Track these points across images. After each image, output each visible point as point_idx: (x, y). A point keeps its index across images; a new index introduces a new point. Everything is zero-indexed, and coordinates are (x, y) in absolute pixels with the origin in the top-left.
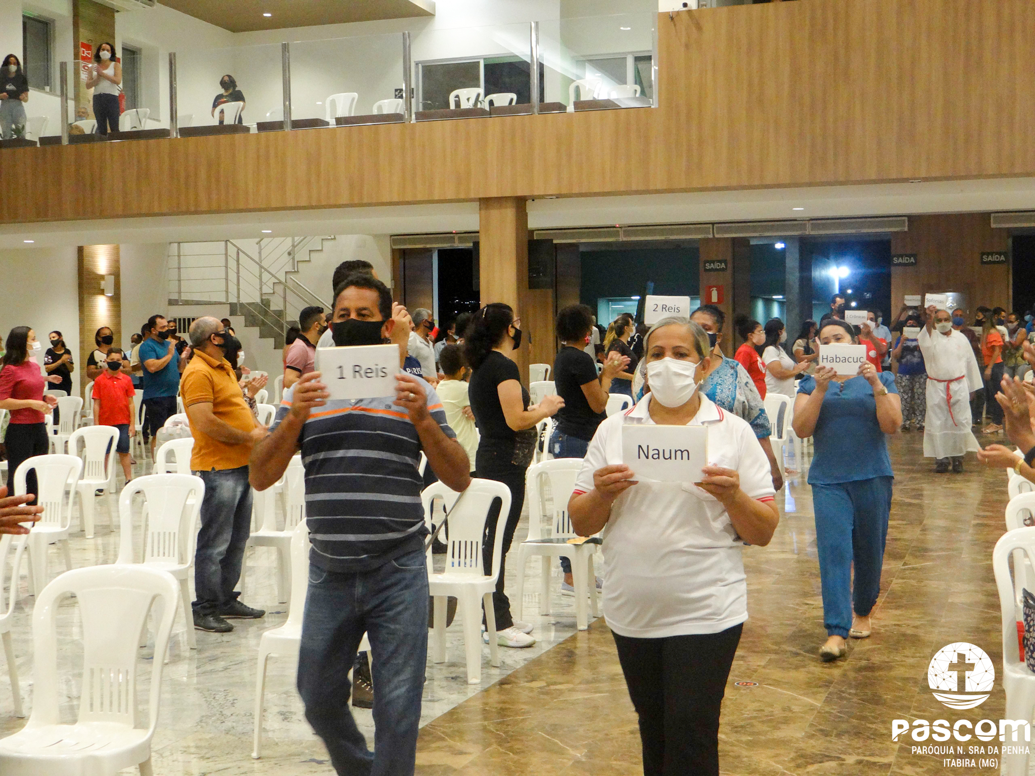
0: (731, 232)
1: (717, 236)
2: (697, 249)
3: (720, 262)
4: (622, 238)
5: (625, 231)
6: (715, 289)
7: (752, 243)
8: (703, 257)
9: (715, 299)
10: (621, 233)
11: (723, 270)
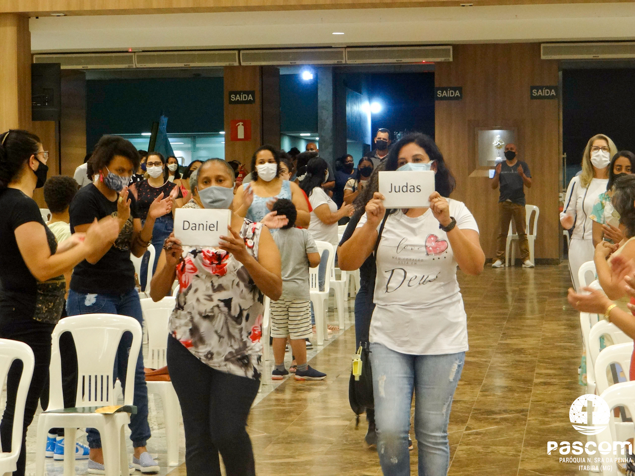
0: (259, 60)
1: (243, 64)
2: (221, 79)
3: (248, 93)
4: (136, 65)
5: (138, 56)
6: (241, 123)
7: (282, 72)
8: (227, 88)
9: (241, 134)
10: (135, 59)
11: (249, 102)
